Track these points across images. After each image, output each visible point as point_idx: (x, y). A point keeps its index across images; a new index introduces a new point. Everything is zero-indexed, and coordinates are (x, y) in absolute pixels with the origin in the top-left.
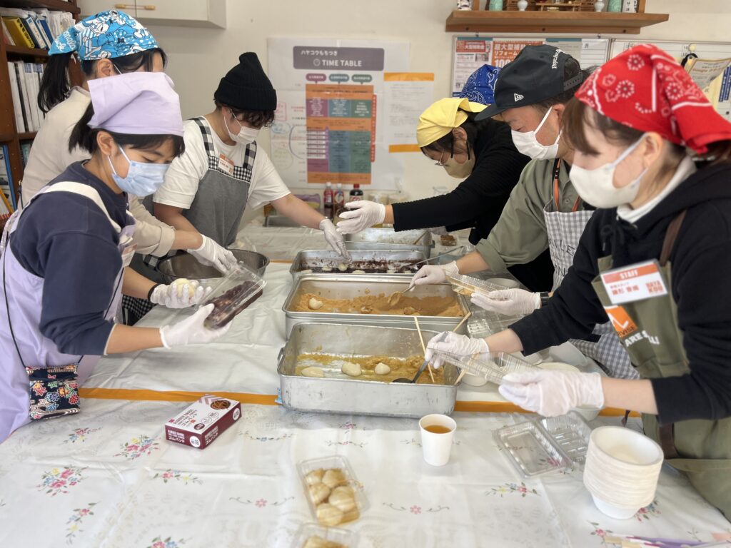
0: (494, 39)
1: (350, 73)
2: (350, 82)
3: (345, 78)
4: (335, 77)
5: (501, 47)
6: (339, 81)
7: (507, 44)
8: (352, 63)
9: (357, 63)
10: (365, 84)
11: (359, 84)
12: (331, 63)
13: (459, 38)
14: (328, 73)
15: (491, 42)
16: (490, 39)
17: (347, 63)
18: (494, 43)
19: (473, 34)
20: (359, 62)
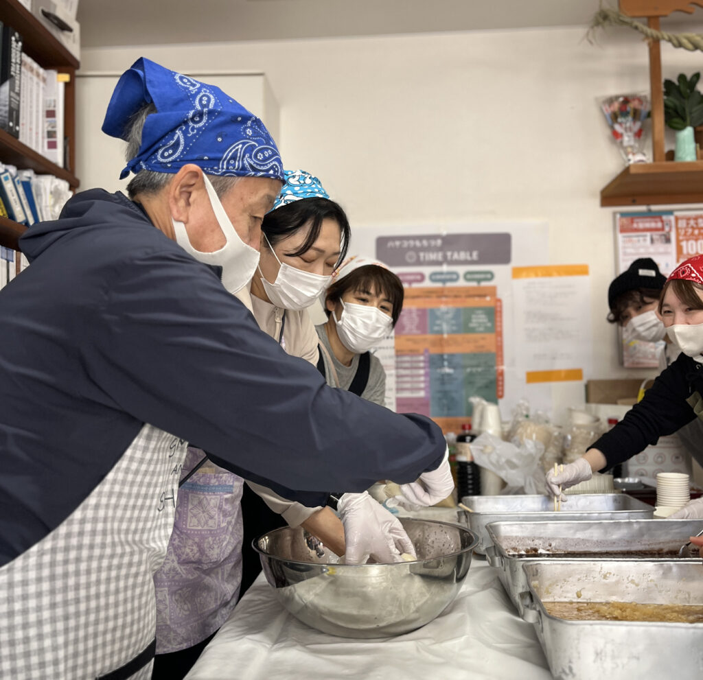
0: (677, 214)
1: (461, 270)
2: (461, 283)
3: (454, 277)
4: (439, 277)
5: (688, 224)
6: (444, 281)
7: (696, 218)
8: (463, 255)
9: (471, 255)
10: (484, 284)
11: (474, 284)
12: (432, 256)
13: (623, 215)
14: (427, 270)
15: (672, 218)
16: (670, 212)
17: (456, 256)
18: (677, 219)
19: (643, 208)
20: (475, 254)
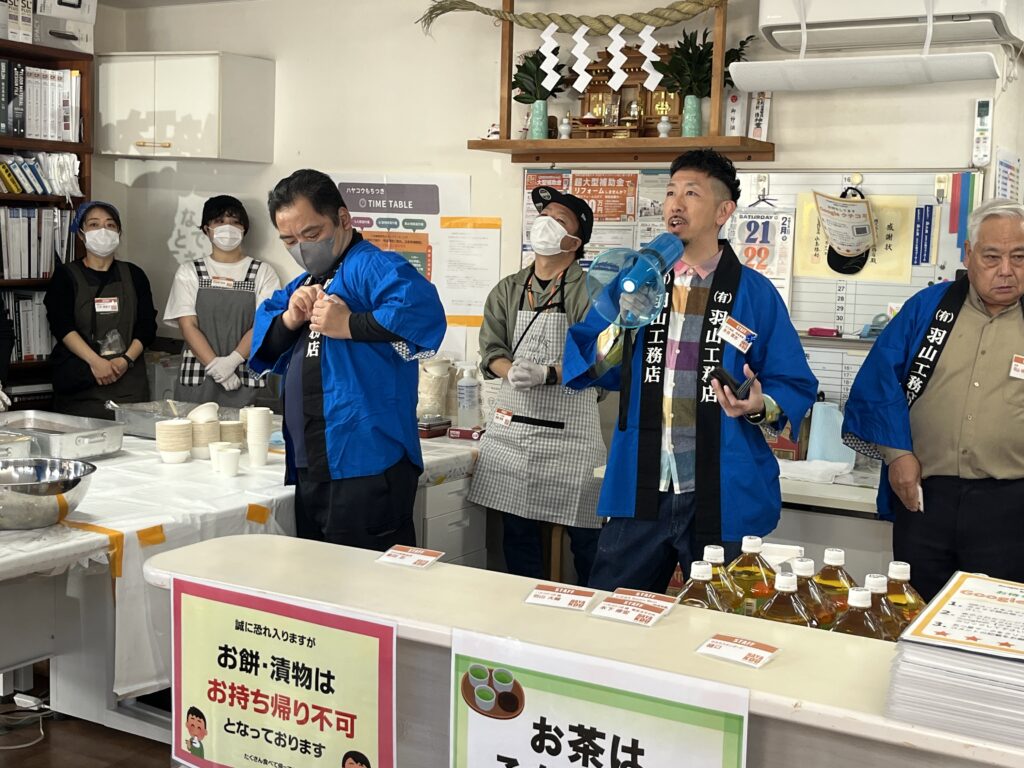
0: (573, 172)
1: (401, 217)
2: (401, 229)
3: (394, 224)
4: (383, 223)
5: (583, 183)
6: (389, 227)
7: (590, 178)
8: (401, 204)
9: (407, 205)
10: (417, 231)
11: (411, 231)
12: (378, 204)
13: (530, 170)
14: (374, 216)
15: (570, 176)
16: (569, 171)
17: (396, 205)
18: (574, 177)
19: (548, 165)
20: (410, 203)
